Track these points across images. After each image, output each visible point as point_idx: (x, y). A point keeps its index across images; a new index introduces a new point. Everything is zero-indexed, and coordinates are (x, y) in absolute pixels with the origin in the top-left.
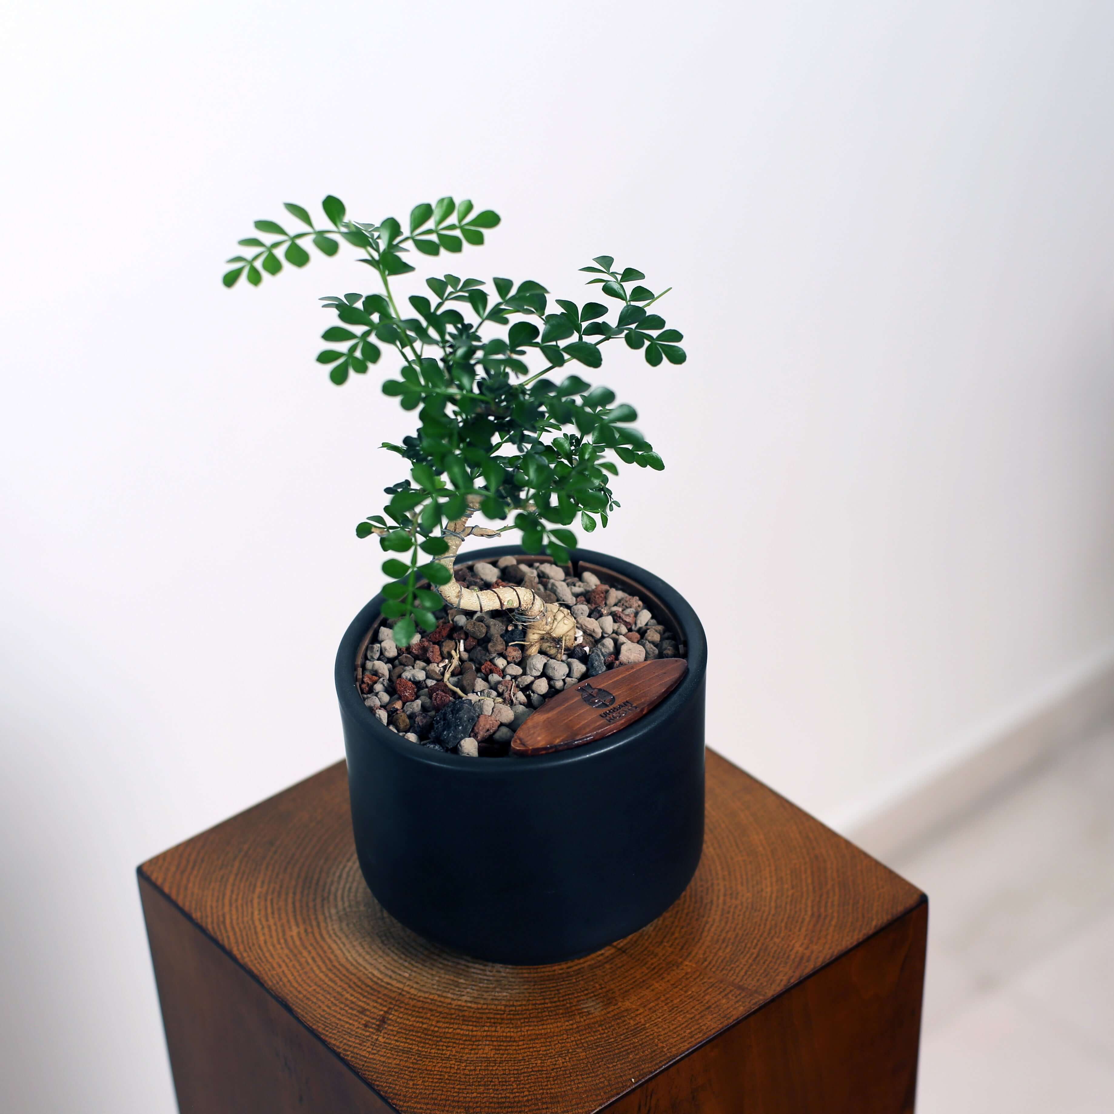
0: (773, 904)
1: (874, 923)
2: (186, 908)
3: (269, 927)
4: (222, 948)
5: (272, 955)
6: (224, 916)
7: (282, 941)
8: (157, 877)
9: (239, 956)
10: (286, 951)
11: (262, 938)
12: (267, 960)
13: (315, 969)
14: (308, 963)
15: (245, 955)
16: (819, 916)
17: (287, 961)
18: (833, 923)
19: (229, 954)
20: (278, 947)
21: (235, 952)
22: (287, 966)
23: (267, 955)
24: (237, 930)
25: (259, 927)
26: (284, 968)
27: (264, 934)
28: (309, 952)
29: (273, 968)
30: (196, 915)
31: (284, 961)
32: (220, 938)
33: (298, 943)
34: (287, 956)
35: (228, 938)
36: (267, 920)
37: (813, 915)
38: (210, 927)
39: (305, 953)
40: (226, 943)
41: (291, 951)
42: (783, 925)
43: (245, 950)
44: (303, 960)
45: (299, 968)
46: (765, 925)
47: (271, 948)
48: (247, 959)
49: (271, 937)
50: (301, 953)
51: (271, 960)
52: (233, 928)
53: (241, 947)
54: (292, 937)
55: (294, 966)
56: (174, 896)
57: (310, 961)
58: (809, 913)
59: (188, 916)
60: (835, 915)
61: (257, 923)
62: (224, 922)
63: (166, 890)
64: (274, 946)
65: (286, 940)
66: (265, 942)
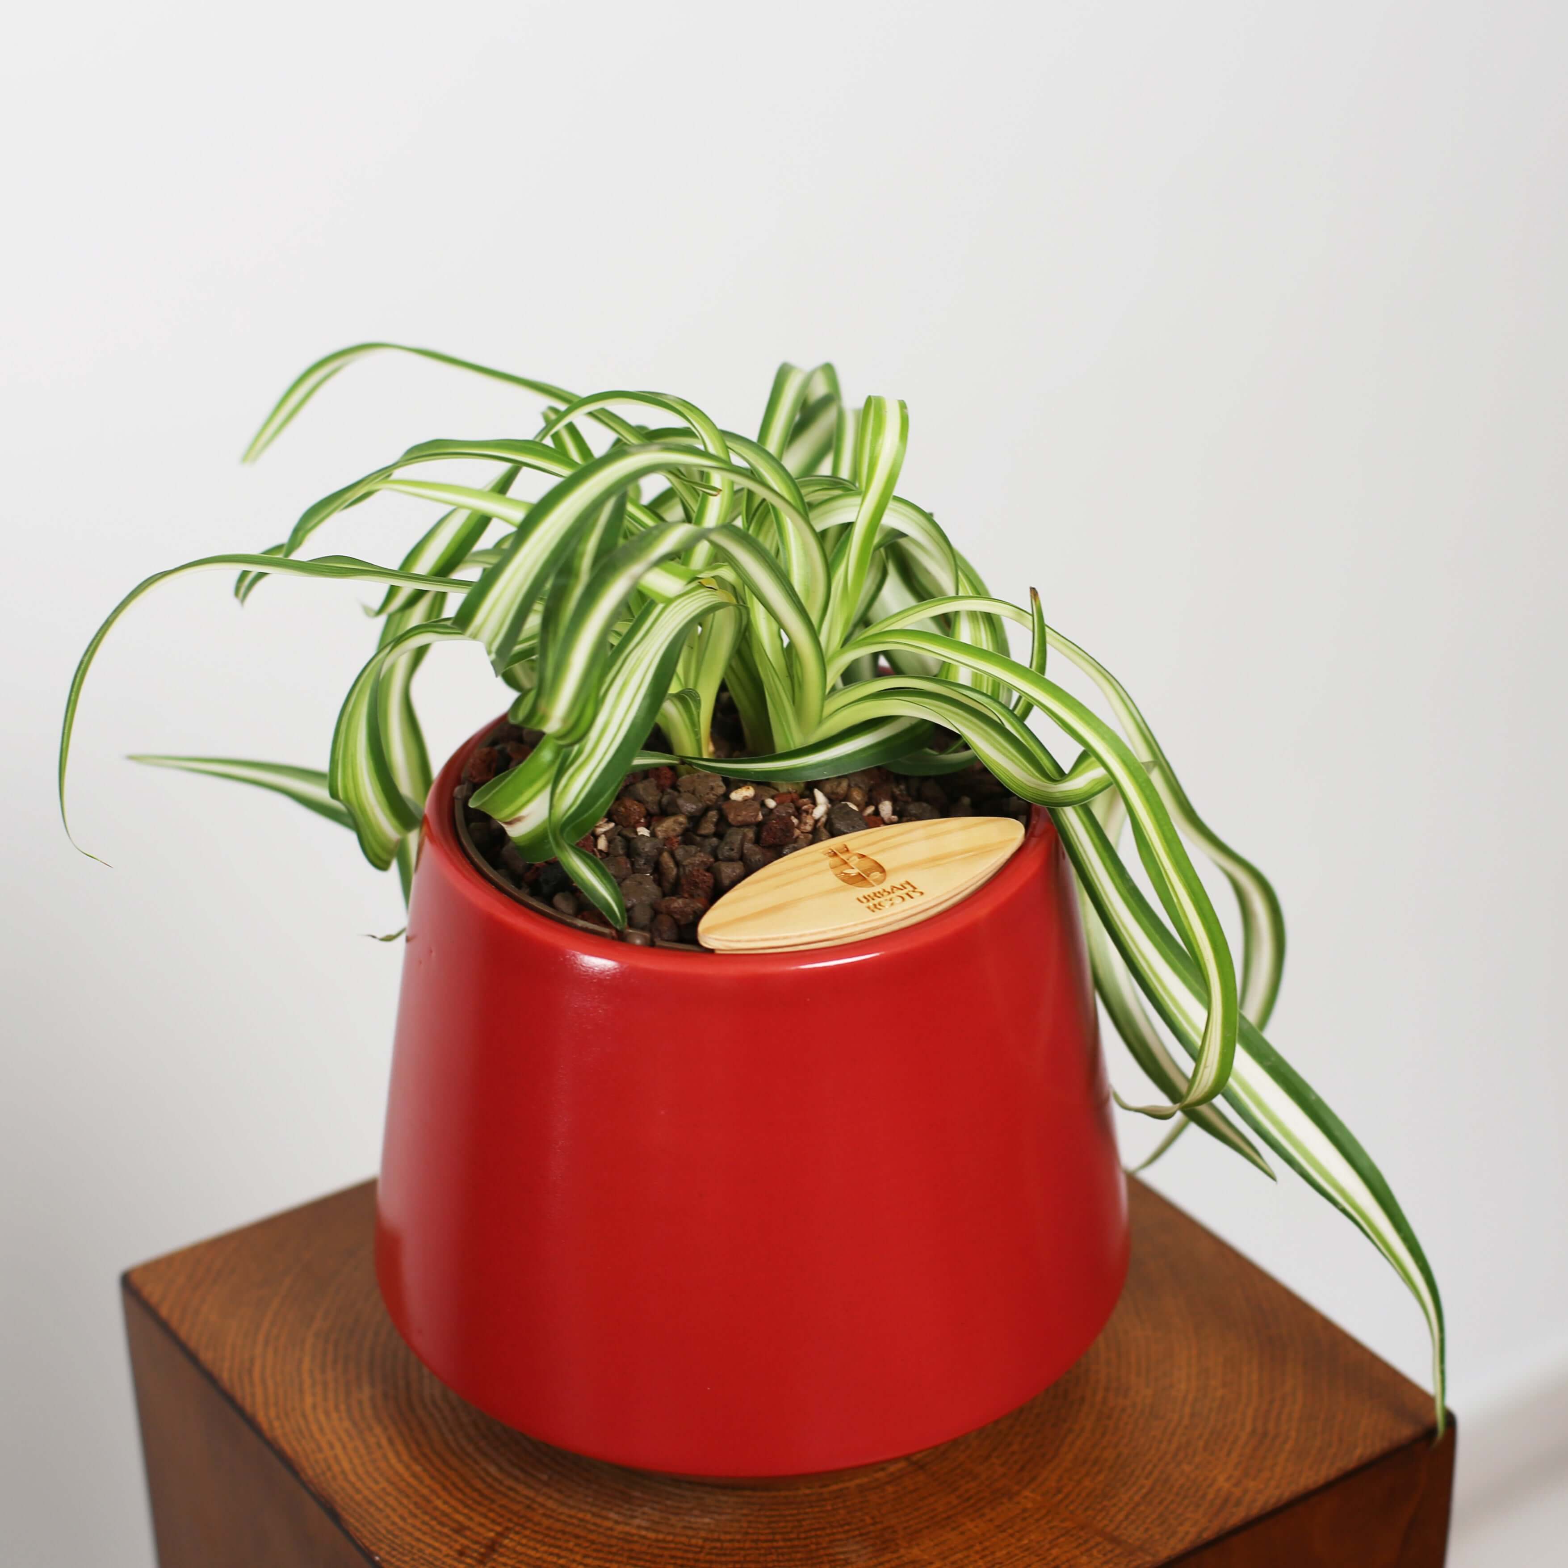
0: (1187, 1410)
1: (1358, 1452)
2: (192, 1344)
3: (325, 1384)
4: (240, 1410)
5: (321, 1429)
6: (252, 1361)
7: (343, 1407)
8: (153, 1291)
9: (265, 1426)
10: (347, 1424)
11: (309, 1401)
12: (312, 1436)
13: (391, 1456)
14: (379, 1446)
15: (276, 1424)
16: (1265, 1434)
17: (345, 1438)
18: (1288, 1446)
19: (251, 1422)
20: (334, 1415)
21: (261, 1417)
22: (344, 1447)
23: (314, 1428)
24: (270, 1383)
25: (307, 1382)
26: (339, 1450)
27: (314, 1395)
28: (385, 1429)
29: (320, 1450)
30: (206, 1356)
31: (340, 1439)
32: (238, 1394)
33: (369, 1412)
34: (347, 1431)
35: (253, 1395)
36: (323, 1371)
37: (1254, 1431)
38: (225, 1376)
39: (378, 1430)
40: (248, 1406)
41: (355, 1424)
42: (1201, 1443)
43: (278, 1417)
44: (372, 1440)
45: (363, 1451)
46: (1170, 1442)
47: (322, 1418)
48: (278, 1432)
49: (325, 1399)
50: (370, 1429)
51: (317, 1435)
52: (263, 1381)
53: (272, 1413)
54: (360, 1402)
55: (356, 1449)
56: (174, 1323)
57: (384, 1442)
58: (1248, 1428)
59: (192, 1358)
60: (1293, 1434)
61: (306, 1377)
62: (250, 1371)
63: (164, 1312)
64: (327, 1414)
65: (349, 1409)
66: (314, 1407)
